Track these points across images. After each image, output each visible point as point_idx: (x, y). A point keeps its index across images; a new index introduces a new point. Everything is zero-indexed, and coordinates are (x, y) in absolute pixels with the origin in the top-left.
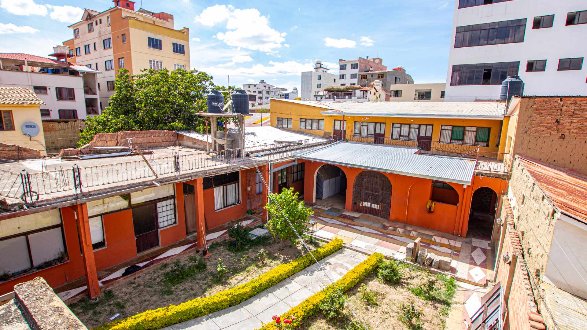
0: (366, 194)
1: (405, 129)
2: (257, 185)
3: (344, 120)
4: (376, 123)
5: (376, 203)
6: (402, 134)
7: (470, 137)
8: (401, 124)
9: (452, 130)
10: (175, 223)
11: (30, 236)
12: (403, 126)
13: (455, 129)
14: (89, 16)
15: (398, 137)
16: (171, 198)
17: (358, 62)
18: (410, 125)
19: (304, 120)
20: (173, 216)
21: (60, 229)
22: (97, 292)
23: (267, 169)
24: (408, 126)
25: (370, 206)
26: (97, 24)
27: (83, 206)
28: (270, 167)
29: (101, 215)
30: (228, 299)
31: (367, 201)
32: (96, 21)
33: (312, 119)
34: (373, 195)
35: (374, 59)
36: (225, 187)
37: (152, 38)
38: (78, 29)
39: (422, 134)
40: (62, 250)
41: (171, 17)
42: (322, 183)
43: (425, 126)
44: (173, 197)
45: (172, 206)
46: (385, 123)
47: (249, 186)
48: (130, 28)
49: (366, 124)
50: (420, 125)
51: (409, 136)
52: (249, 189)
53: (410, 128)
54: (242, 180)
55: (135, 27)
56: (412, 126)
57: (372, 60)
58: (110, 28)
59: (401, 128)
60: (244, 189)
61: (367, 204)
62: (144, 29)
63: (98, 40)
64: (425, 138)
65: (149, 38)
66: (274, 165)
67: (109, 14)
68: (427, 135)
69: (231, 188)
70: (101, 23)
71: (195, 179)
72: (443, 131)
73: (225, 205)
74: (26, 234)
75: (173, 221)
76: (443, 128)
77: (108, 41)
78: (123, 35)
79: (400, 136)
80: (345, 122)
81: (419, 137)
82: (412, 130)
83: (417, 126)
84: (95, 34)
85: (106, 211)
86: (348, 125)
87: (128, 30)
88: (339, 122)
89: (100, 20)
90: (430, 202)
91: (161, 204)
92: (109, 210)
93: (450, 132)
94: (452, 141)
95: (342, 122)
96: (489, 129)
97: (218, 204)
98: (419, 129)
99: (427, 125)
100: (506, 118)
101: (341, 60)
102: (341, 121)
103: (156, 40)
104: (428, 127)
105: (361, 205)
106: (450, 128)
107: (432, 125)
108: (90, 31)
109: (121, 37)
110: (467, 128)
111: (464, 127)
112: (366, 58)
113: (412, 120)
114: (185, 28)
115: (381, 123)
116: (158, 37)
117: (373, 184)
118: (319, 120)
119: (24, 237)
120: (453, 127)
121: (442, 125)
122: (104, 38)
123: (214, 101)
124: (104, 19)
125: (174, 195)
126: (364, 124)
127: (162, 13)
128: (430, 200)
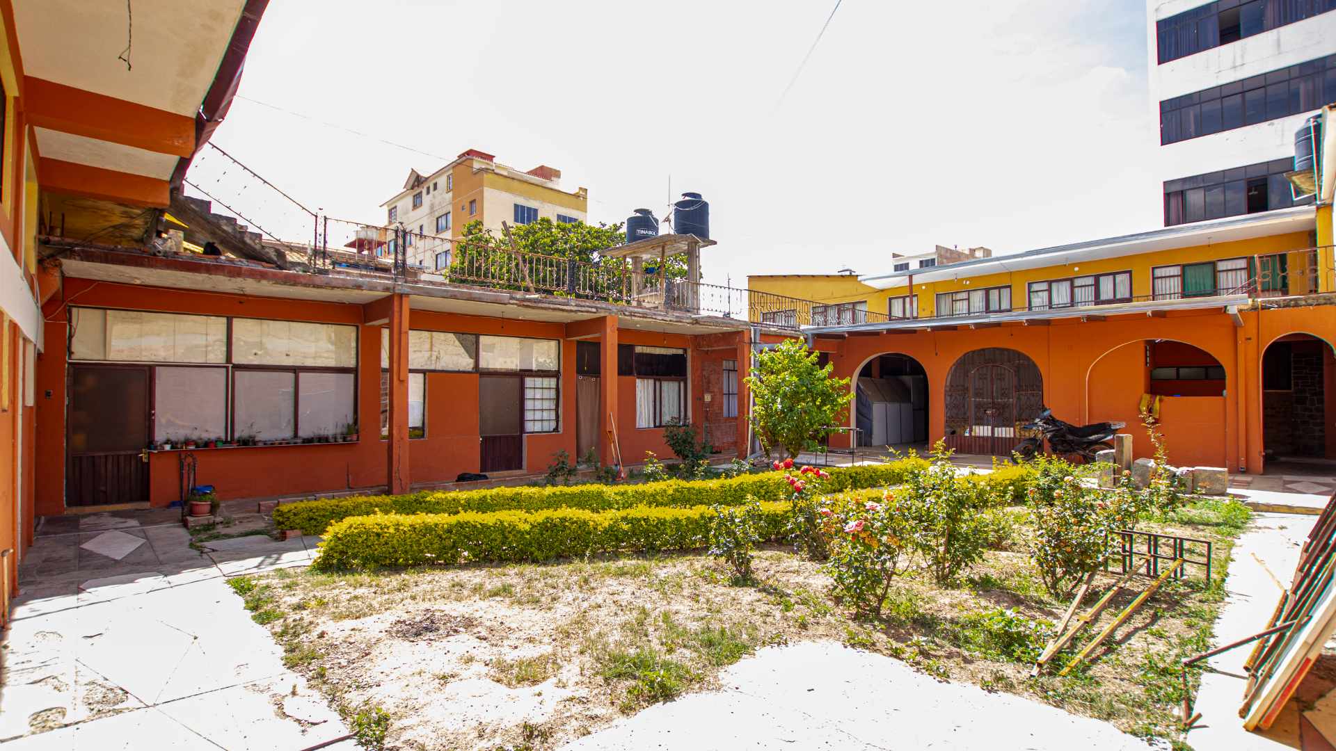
0: (978, 406)
1: (1061, 291)
2: (725, 399)
3: (912, 296)
4: (987, 291)
5: (1006, 423)
8: (1050, 283)
9: (1183, 276)
10: (556, 429)
11: (302, 375)
12: (1054, 286)
13: (1189, 272)
14: (417, 182)
16: (552, 376)
17: (935, 257)
18: (1072, 280)
20: (553, 416)
21: (352, 376)
22: (404, 487)
23: (746, 340)
24: (1067, 284)
25: (990, 435)
26: (428, 193)
27: (404, 299)
28: (752, 336)
29: (424, 372)
30: (670, 492)
31: (980, 422)
32: (428, 188)
34: (994, 405)
35: (973, 251)
36: (658, 384)
37: (522, 206)
38: (396, 207)
40: (351, 421)
41: (557, 174)
42: (870, 409)
43: (1111, 277)
44: (555, 374)
45: (553, 394)
46: (1009, 287)
47: (708, 391)
48: (485, 189)
49: (964, 295)
50: (1097, 278)
52: (708, 398)
53: (1072, 287)
54: (693, 374)
55: (493, 186)
56: (1078, 282)
57: (967, 252)
58: (450, 194)
59: (1050, 291)
60: (698, 398)
61: (983, 431)
62: (508, 190)
63: (428, 218)
65: (516, 206)
66: (761, 334)
67: (451, 172)
68: (1118, 298)
69: (670, 389)
70: (435, 188)
71: (602, 315)
72: (1158, 282)
73: (657, 424)
74: (296, 370)
75: (553, 425)
76: (1158, 273)
77: (444, 218)
78: (472, 202)
80: (915, 299)
82: (1077, 291)
83: (1091, 281)
84: (425, 209)
85: (432, 367)
86: (922, 305)
87: (482, 192)
88: (901, 301)
89: (435, 185)
90: (1147, 397)
91: (533, 383)
92: (439, 367)
93: (1177, 281)
95: (908, 300)
96: (1283, 258)
97: (644, 419)
98: (1097, 285)
99: (1114, 274)
100: (1321, 211)
101: (895, 256)
102: (904, 298)
103: (529, 209)
104: (1119, 278)
105: (967, 435)
106: (1176, 271)
107: (1130, 272)
108: (415, 206)
109: (467, 205)
110: (1221, 266)
111: (1213, 264)
112: (953, 248)
113: (1076, 269)
114: (580, 188)
115: (999, 288)
116: (532, 204)
117: (992, 380)
118: (854, 304)
119: (291, 375)
120: (1184, 267)
121: (1153, 269)
122: (437, 214)
123: (640, 227)
124: (442, 181)
125: (558, 371)
126: (959, 296)
127: (542, 167)
128: (1146, 392)
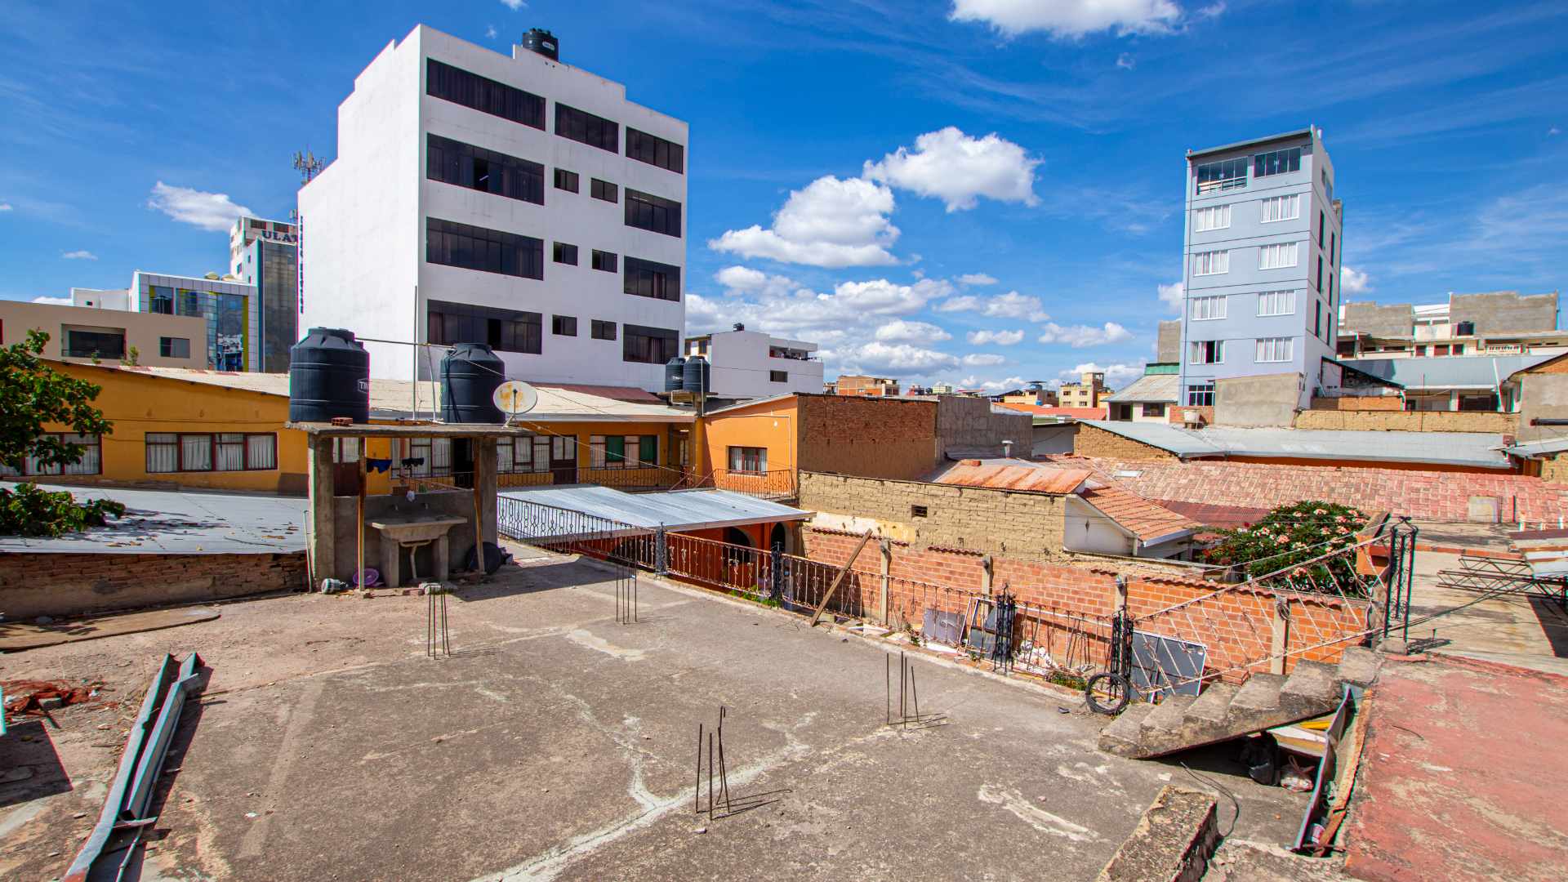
1: (523, 448)
6: (518, 460)
7: (632, 456)
8: (514, 437)
9: (606, 444)
12: (517, 440)
13: (610, 441)
15: (509, 466)
18: (532, 437)
19: (171, 439)
24: (528, 440)
33: (212, 435)
39: (558, 456)
43: (562, 439)
50: (552, 437)
51: (532, 463)
53: (533, 445)
56: (537, 440)
59: (513, 445)
64: (563, 463)
68: (566, 458)
72: (592, 446)
76: (591, 439)
79: (515, 463)
81: (553, 463)
82: (536, 448)
83: (546, 440)
93: (602, 448)
94: (609, 465)
96: (654, 438)
98: (551, 444)
99: (565, 437)
104: (567, 440)
106: (602, 439)
107: (575, 437)
110: (627, 439)
111: (623, 437)
113: (536, 428)
120: (607, 437)
121: (589, 435)
